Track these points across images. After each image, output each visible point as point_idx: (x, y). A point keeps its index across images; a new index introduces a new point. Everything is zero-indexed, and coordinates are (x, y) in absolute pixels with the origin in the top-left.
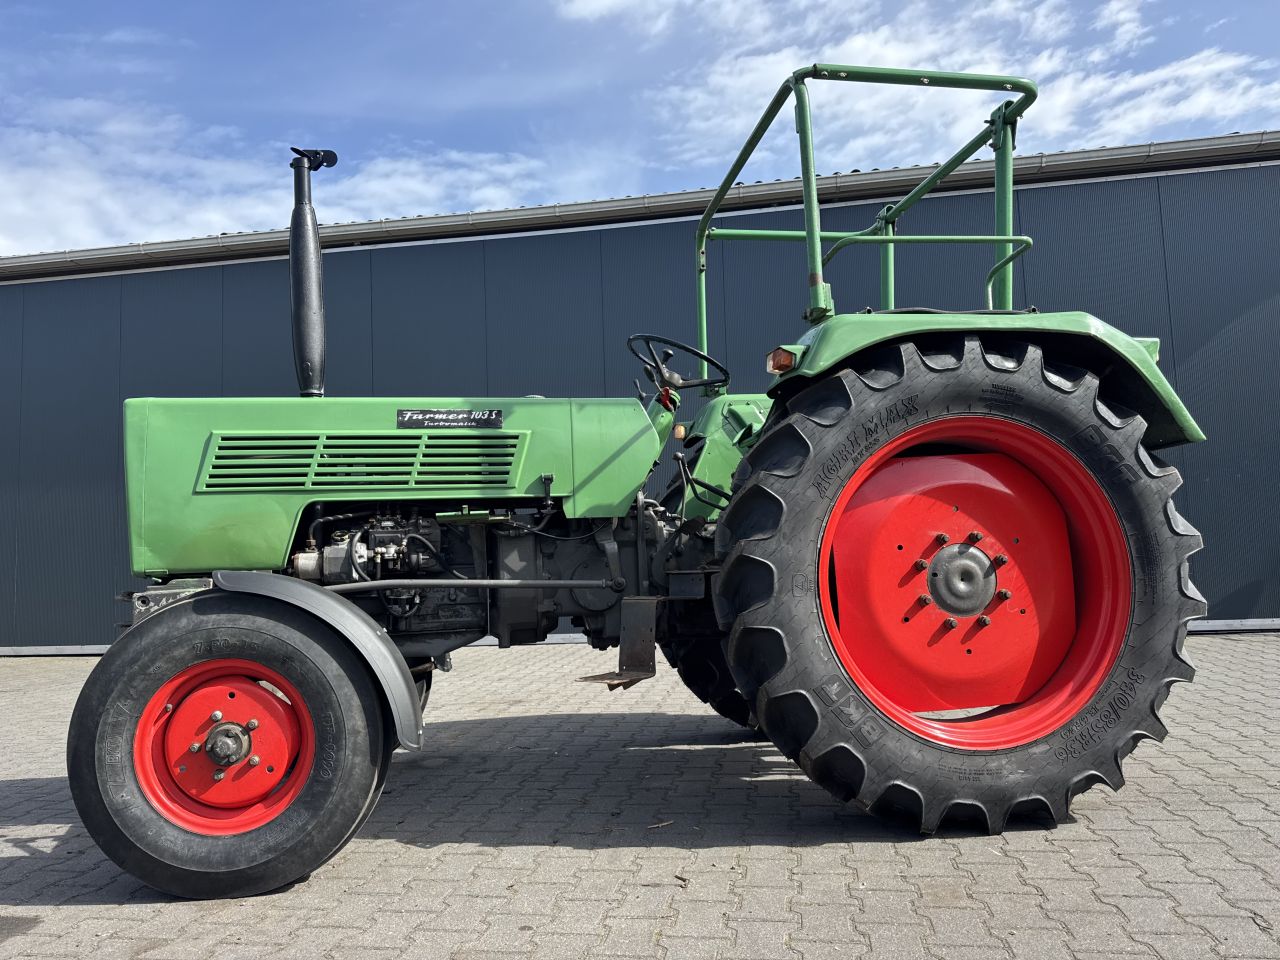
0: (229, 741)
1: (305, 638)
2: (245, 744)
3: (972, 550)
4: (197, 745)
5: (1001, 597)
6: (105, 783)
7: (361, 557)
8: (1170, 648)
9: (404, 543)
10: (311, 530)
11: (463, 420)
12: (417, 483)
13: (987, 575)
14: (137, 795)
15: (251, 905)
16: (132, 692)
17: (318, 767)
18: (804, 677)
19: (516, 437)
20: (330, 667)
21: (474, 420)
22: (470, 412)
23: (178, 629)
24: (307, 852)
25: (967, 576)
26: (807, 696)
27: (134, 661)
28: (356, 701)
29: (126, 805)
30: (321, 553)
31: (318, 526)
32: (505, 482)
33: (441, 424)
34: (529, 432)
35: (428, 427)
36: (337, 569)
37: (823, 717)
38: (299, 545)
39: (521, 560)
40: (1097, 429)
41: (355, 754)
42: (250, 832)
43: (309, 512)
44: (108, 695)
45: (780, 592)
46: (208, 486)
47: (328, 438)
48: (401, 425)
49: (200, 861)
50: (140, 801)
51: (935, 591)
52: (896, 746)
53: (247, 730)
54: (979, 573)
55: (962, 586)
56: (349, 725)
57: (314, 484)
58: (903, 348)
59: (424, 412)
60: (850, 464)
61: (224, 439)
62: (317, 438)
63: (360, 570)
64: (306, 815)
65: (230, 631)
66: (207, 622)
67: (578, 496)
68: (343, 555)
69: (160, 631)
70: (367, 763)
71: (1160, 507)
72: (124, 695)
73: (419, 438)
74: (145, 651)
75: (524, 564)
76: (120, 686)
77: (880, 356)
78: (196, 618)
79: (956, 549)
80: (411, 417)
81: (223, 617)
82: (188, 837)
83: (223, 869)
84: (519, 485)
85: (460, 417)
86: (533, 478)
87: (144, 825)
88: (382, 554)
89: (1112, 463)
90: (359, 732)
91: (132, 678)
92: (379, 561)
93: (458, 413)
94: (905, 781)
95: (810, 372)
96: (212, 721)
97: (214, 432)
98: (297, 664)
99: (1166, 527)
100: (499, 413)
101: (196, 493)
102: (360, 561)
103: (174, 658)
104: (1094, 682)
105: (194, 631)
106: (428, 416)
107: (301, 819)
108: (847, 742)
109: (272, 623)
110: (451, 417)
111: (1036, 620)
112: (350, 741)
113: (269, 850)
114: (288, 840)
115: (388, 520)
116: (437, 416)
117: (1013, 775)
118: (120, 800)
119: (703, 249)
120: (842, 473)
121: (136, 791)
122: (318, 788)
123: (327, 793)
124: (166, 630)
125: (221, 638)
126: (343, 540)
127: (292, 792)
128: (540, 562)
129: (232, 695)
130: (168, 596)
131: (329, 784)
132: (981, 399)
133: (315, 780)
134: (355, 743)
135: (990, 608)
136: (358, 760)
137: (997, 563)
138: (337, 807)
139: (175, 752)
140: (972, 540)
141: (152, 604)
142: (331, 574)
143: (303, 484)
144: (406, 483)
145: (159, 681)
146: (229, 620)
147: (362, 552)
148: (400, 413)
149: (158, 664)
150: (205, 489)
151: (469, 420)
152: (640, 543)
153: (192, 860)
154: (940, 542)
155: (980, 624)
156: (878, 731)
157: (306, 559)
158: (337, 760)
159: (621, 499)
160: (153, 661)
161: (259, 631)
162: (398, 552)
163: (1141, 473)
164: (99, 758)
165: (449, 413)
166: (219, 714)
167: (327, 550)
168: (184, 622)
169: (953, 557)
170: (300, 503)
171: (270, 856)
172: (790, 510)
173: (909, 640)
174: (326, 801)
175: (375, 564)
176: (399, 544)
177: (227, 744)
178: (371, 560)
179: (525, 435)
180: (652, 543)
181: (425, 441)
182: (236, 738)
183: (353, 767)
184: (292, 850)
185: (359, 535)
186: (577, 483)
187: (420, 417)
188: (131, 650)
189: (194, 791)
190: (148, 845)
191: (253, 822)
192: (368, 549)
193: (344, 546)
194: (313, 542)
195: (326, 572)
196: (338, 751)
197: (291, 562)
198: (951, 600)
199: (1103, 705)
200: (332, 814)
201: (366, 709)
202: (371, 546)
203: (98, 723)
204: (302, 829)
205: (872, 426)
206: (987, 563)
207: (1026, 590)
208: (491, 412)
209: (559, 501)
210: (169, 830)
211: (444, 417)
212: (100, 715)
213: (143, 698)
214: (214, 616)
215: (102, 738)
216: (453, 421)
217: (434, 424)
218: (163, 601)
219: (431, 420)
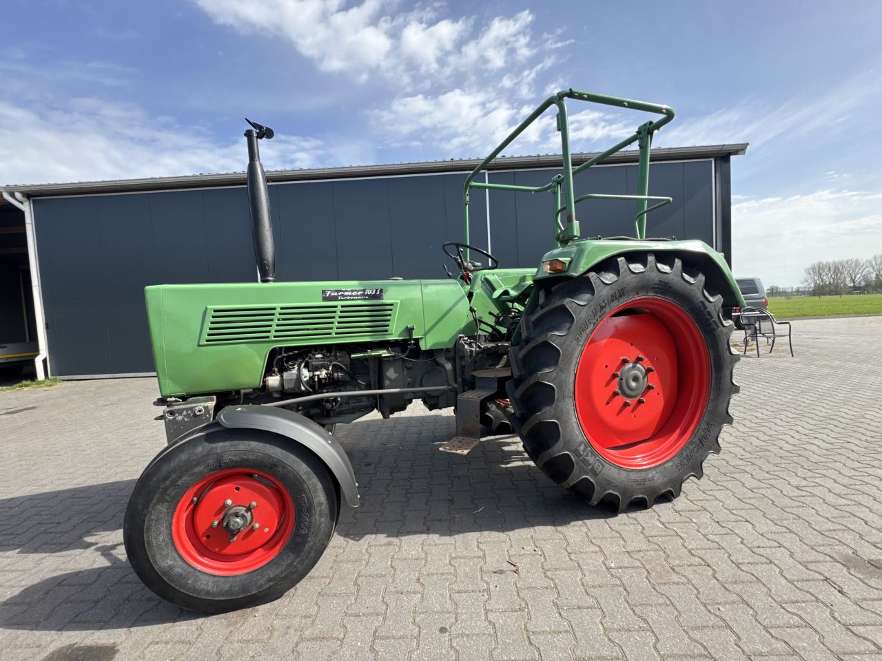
0: (238, 520)
1: (284, 452)
2: (249, 518)
3: (638, 365)
4: (216, 523)
5: (649, 388)
6: (154, 556)
7: (305, 377)
8: (725, 410)
9: (330, 368)
10: (274, 363)
11: (361, 295)
12: (336, 334)
13: (644, 378)
14: (178, 560)
15: (263, 609)
16: (167, 498)
17: (298, 527)
18: (567, 445)
19: (392, 305)
20: (302, 468)
21: (367, 295)
22: (364, 291)
23: (196, 454)
24: (295, 576)
25: (636, 379)
26: (570, 454)
27: (166, 478)
28: (319, 486)
29: (171, 567)
30: (282, 377)
31: (277, 361)
32: (387, 331)
33: (349, 298)
34: (399, 301)
35: (341, 300)
36: (292, 386)
37: (577, 464)
38: (269, 371)
39: (395, 373)
40: (702, 302)
41: (321, 516)
42: (257, 570)
43: (273, 353)
44: (150, 502)
45: (557, 400)
46: (207, 341)
47: (282, 308)
48: (325, 299)
49: (226, 593)
50: (180, 562)
51: (621, 388)
52: (610, 472)
53: (249, 509)
54: (641, 376)
55: (633, 384)
56: (316, 501)
57: (275, 337)
58: (619, 259)
59: (338, 291)
60: (592, 325)
61: (215, 311)
62: (274, 309)
63: (305, 385)
64: (292, 556)
65: (233, 453)
66: (216, 448)
67: (427, 337)
68: (295, 377)
69: (183, 457)
70: (328, 520)
71: (726, 342)
72: (161, 501)
73: (336, 307)
74: (174, 471)
75: (397, 375)
76: (157, 495)
77: (608, 265)
78: (208, 446)
79: (631, 365)
80: (330, 294)
81: (227, 443)
82: (215, 579)
83: (242, 596)
84: (394, 334)
85: (359, 293)
86: (402, 328)
87: (185, 578)
88: (318, 376)
89: (708, 320)
90: (322, 504)
91: (166, 489)
92: (316, 379)
93: (358, 291)
94: (614, 490)
95: (576, 275)
96: (224, 507)
97: (209, 307)
98: (280, 469)
99: (728, 352)
100: (381, 291)
101: (199, 346)
102: (305, 379)
103: (194, 473)
104: (691, 428)
105: (208, 455)
106: (340, 294)
107: (290, 558)
108: (587, 475)
109: (261, 445)
110: (354, 294)
111: (662, 398)
112: (317, 510)
113: (270, 580)
114: (282, 572)
115: (319, 353)
116: (346, 293)
117: (658, 479)
118: (166, 565)
119: (467, 193)
120: (588, 331)
121: (177, 557)
122: (299, 540)
123: (306, 542)
124: (187, 456)
125: (227, 458)
126: (294, 368)
127: (281, 543)
128: (405, 373)
129: (237, 489)
130: (187, 409)
131: (306, 536)
132: (653, 288)
133: (297, 534)
134: (321, 510)
135: (644, 394)
136: (323, 520)
137: (648, 371)
138: (312, 548)
139: (202, 528)
140: (639, 360)
141: (177, 415)
142: (288, 389)
143: (268, 337)
144: (330, 334)
145: (186, 487)
146: (232, 446)
147: (306, 374)
148: (324, 292)
149: (184, 478)
150: (205, 343)
151: (364, 295)
152: (457, 358)
153: (220, 593)
154: (625, 362)
155: (640, 402)
156: (601, 466)
157: (273, 380)
158: (310, 522)
159: (450, 338)
160: (180, 477)
161: (252, 451)
162: (327, 374)
163: (719, 324)
164: (148, 543)
165: (352, 291)
166: (229, 502)
167: (285, 374)
168: (199, 449)
169: (630, 370)
170: (266, 349)
171: (272, 584)
172: (563, 354)
173: (608, 413)
174: (305, 546)
175: (314, 381)
176: (328, 370)
177: (237, 522)
178: (312, 378)
179: (397, 303)
180: (462, 358)
181: (340, 308)
182: (243, 517)
183: (320, 524)
184: (286, 577)
185: (303, 364)
186: (427, 328)
187: (336, 294)
188: (164, 471)
189: (217, 550)
190: (189, 589)
191: (256, 564)
192: (309, 371)
193: (295, 371)
194: (276, 369)
195: (286, 387)
196: (310, 517)
197: (264, 382)
198: (628, 391)
199: (696, 440)
200: (309, 553)
201: (326, 489)
202: (310, 369)
203: (144, 521)
204: (291, 564)
205: (604, 304)
206: (644, 371)
207: (659, 383)
208: (377, 290)
209: (417, 340)
210: (202, 577)
211: (350, 293)
212: (145, 515)
213: (176, 499)
214: (221, 444)
215: (148, 530)
216: (355, 296)
217: (344, 298)
218: (185, 413)
219: (342, 295)
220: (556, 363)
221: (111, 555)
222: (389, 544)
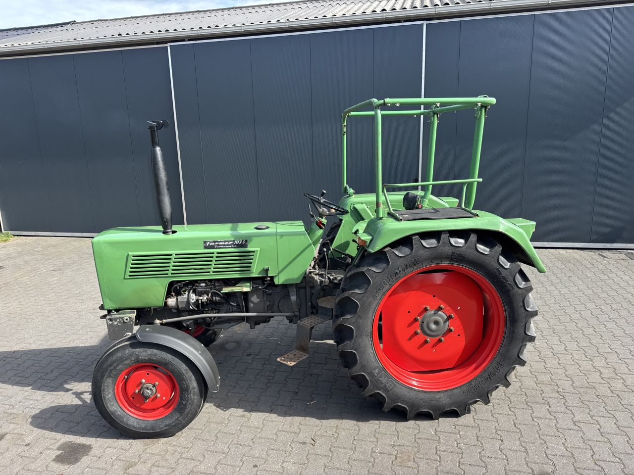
0: (148, 391)
1: (173, 357)
2: (154, 391)
3: (440, 313)
4: (137, 391)
5: (449, 331)
6: (107, 404)
7: (193, 300)
8: (517, 354)
9: (210, 295)
10: (172, 290)
11: (231, 245)
12: (213, 272)
13: (445, 322)
14: (118, 407)
15: (163, 440)
16: (112, 375)
17: (181, 399)
18: (363, 368)
19: (254, 252)
20: (183, 367)
21: (236, 244)
22: (234, 241)
23: (125, 354)
24: (180, 426)
25: (436, 323)
26: (365, 375)
27: (111, 365)
28: (193, 377)
29: (115, 411)
30: (177, 299)
31: (174, 289)
32: (249, 271)
33: (222, 246)
34: (259, 249)
35: (217, 248)
36: (184, 306)
37: (371, 382)
38: (169, 295)
39: (258, 298)
40: (498, 269)
41: (194, 395)
42: (160, 419)
43: (171, 284)
44: (104, 376)
45: (356, 336)
46: (129, 276)
47: (176, 255)
48: (206, 248)
49: (143, 429)
50: (119, 409)
51: (422, 329)
52: (400, 390)
53: (154, 386)
54: (442, 321)
55: (433, 327)
56: (191, 386)
57: (172, 274)
58: (414, 237)
59: (215, 242)
60: (388, 286)
61: (133, 256)
62: (171, 255)
63: (193, 306)
64: (178, 415)
65: (144, 355)
66: (136, 352)
67: (280, 275)
68: (186, 300)
69: (119, 355)
70: (199, 397)
71: (522, 299)
72: (109, 376)
73: (213, 253)
74: (115, 362)
75: (259, 300)
76: (107, 373)
78: (132, 350)
79: (433, 312)
80: (209, 244)
81: (141, 349)
82: (138, 421)
83: (151, 431)
84: (255, 273)
85: (230, 243)
86: (261, 269)
87: (122, 418)
88: (201, 300)
89: (503, 283)
90: (195, 388)
91: (111, 371)
92: (200, 302)
93: (229, 242)
94: (402, 403)
95: (372, 251)
96: (141, 383)
97: (130, 253)
98: (170, 366)
99: (523, 308)
100: (246, 241)
101: (125, 279)
102: (193, 302)
103: (125, 364)
104: (483, 366)
105: (132, 354)
106: (216, 243)
107: (177, 416)
108: (380, 390)
109: (159, 352)
110: (226, 243)
111: (464, 338)
112: (192, 391)
113: (166, 426)
114: (173, 423)
115: (203, 283)
116: (220, 243)
117: (444, 399)
118: (113, 410)
119: (345, 124)
120: (384, 290)
121: (118, 406)
122: (182, 406)
123: (185, 408)
124: (121, 354)
125: (142, 357)
126: (185, 294)
127: (172, 407)
128: (265, 298)
129: (148, 374)
130: (119, 318)
131: (186, 405)
132: (447, 258)
133: (181, 403)
134: (194, 392)
135: (444, 335)
136: (195, 397)
137: (449, 317)
138: (189, 412)
139: (130, 393)
140: (440, 309)
142: (182, 308)
143: (167, 274)
144: (209, 272)
145: (121, 371)
146: (144, 351)
147: (193, 297)
148: (205, 242)
149: (120, 366)
150: (129, 277)
151: (233, 244)
152: (307, 288)
153: (140, 428)
154: (426, 310)
155: (440, 340)
156: (393, 385)
157: (171, 301)
158: (188, 397)
159: (298, 276)
160: (118, 365)
161: (155, 355)
162: (207, 299)
163: (515, 287)
164: (104, 396)
165: (225, 242)
166: (143, 381)
167: (180, 297)
168: (127, 351)
169: (431, 316)
170: (167, 281)
171: (167, 428)
172: (361, 307)
173: (409, 347)
174: (185, 410)
175: (199, 304)
176: (208, 296)
177: (148, 392)
178: (197, 300)
179: (257, 251)
181: (216, 254)
182: (151, 389)
183: (194, 399)
184: (175, 426)
185: (191, 291)
186: (280, 270)
187: (213, 244)
188: (109, 361)
189: (138, 405)
190: (124, 424)
191: (160, 416)
192: (196, 295)
193: (186, 296)
194: (173, 294)
195: (180, 307)
196: (188, 394)
197: (166, 303)
198: (429, 332)
199: (486, 375)
200: (188, 414)
201: (197, 380)
202: (197, 293)
203: (101, 386)
204: (177, 419)
205: (398, 271)
206: (446, 317)
207: (462, 327)
208: (243, 241)
209: (272, 278)
210: (131, 418)
211: (223, 243)
212: (102, 383)
213: (116, 376)
214: (138, 350)
215: (104, 391)
216: (227, 245)
217: (219, 247)
218: (118, 320)
219: (218, 245)
220: (355, 312)
221: (81, 397)
222: (243, 416)
